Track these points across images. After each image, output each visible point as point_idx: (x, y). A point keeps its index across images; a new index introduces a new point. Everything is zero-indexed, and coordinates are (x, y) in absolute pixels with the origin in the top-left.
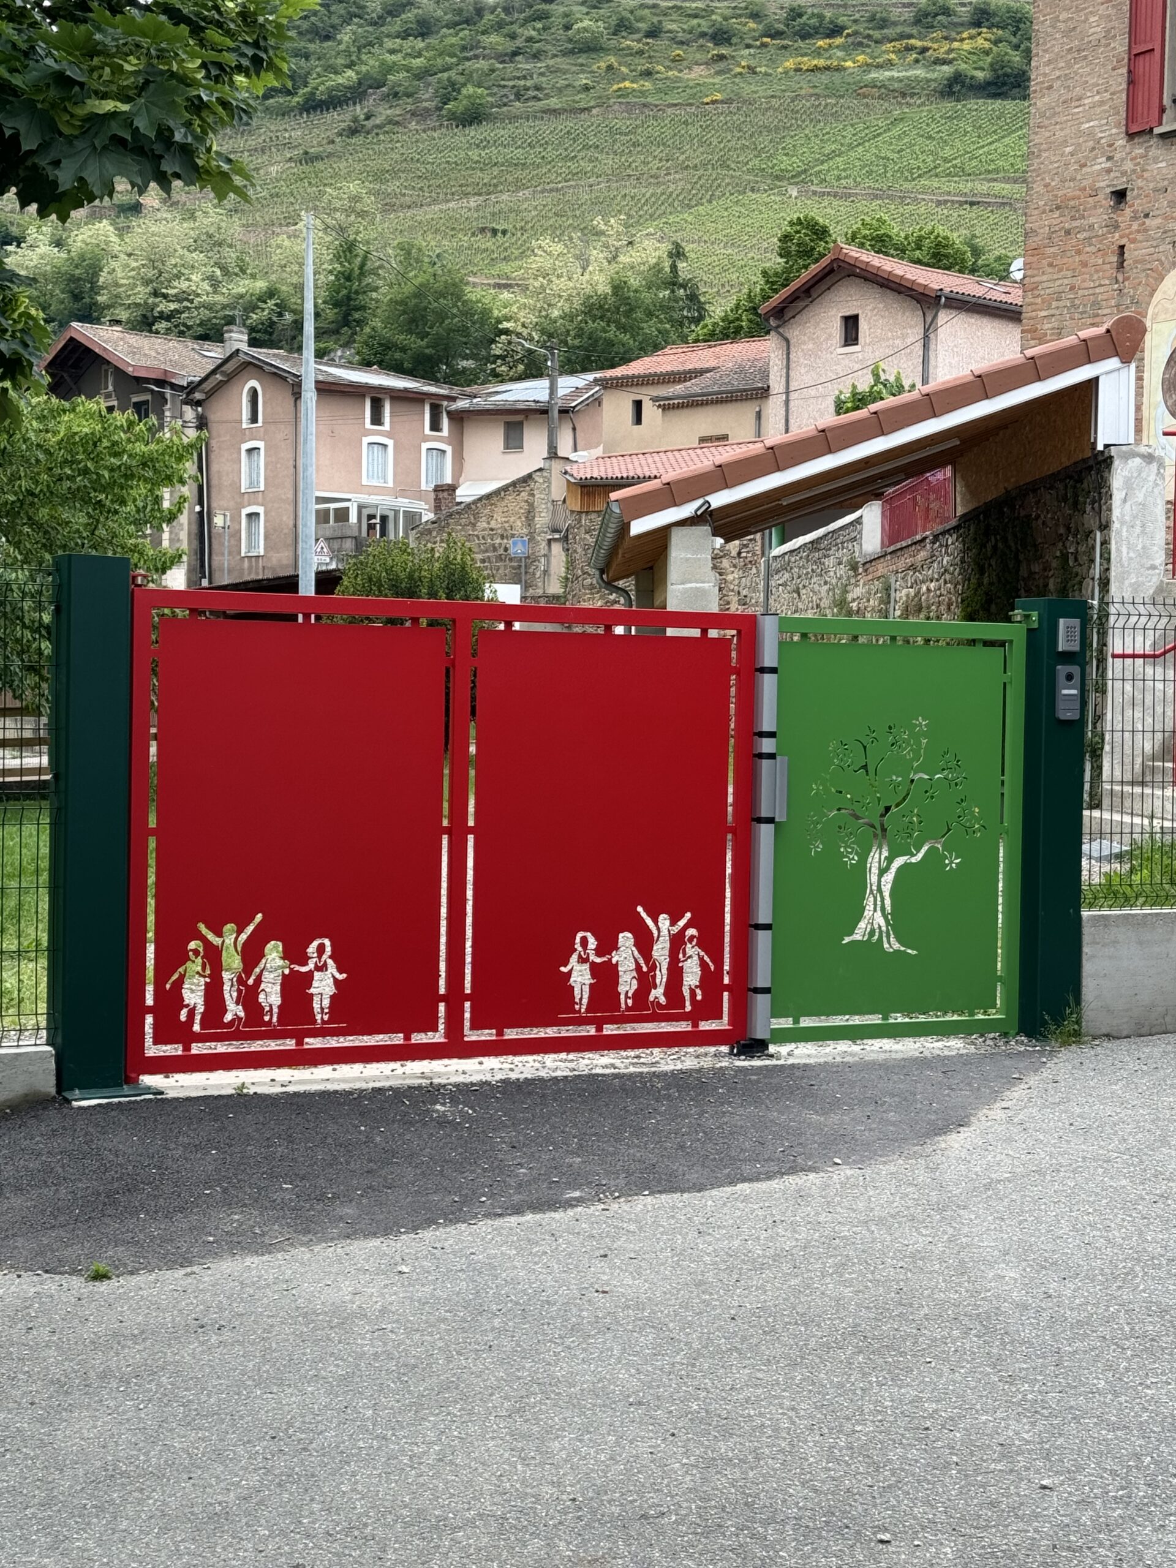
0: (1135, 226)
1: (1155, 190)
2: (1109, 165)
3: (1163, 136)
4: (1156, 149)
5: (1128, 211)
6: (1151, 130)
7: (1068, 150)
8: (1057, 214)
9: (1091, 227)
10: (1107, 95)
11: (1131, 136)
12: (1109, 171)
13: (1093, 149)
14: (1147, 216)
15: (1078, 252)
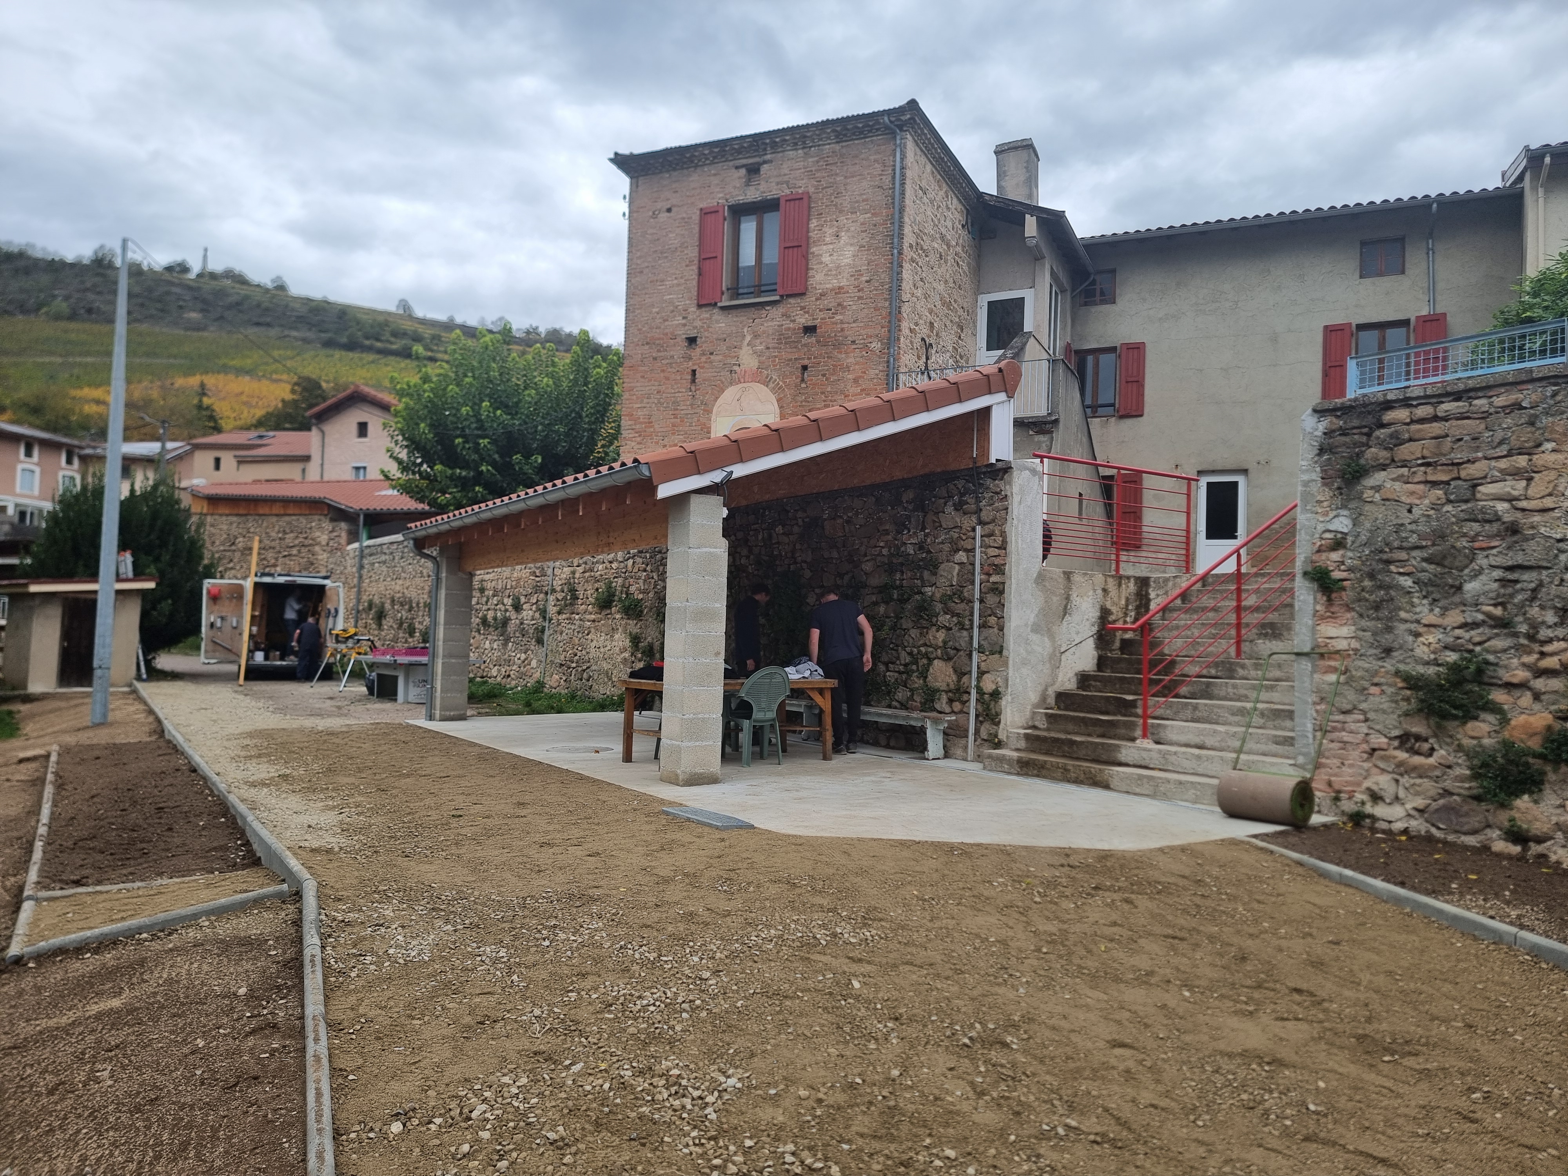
0: (703, 359)
1: (717, 339)
2: (684, 321)
3: (723, 308)
4: (717, 315)
5: (698, 350)
6: (716, 304)
7: (654, 310)
8: (647, 347)
9: (672, 357)
10: (683, 281)
11: (700, 306)
12: (685, 325)
13: (673, 311)
14: (712, 354)
15: (663, 371)
